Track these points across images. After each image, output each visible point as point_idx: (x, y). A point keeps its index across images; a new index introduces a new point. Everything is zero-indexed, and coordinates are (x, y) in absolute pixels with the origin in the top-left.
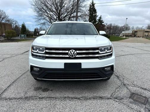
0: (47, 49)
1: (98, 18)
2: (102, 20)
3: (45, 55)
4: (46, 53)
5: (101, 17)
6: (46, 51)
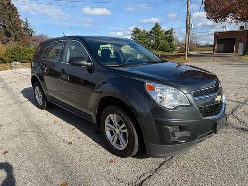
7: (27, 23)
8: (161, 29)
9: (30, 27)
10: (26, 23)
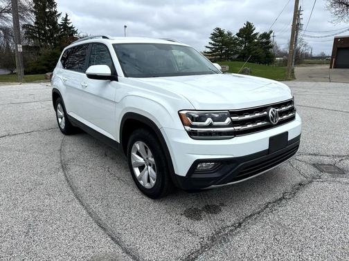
0: (233, 113)
1: (60, 21)
2: (71, 27)
3: (232, 129)
4: (234, 123)
5: (68, 18)
6: (233, 118)
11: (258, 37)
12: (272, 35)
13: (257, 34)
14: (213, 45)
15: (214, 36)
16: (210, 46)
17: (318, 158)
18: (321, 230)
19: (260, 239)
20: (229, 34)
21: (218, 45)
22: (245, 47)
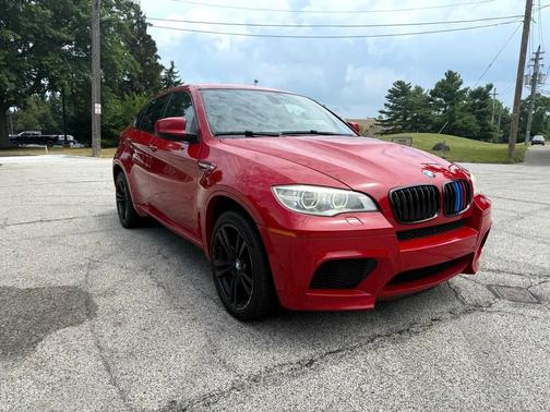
2: (178, 83)
7: (174, 70)
8: (462, 88)
9: (177, 80)
10: (171, 70)
11: (467, 95)
12: (492, 92)
13: (466, 90)
14: (391, 107)
15: (394, 94)
16: (387, 110)
17: (501, 276)
18: (448, 384)
19: (333, 386)
20: (419, 90)
21: (400, 109)
22: (444, 112)
